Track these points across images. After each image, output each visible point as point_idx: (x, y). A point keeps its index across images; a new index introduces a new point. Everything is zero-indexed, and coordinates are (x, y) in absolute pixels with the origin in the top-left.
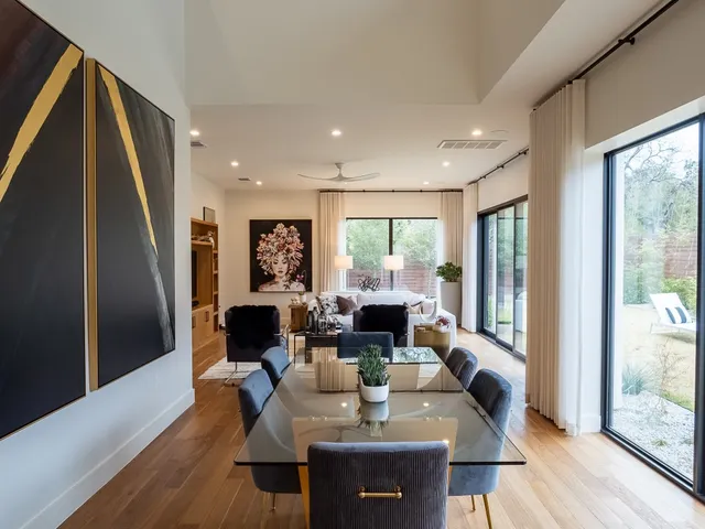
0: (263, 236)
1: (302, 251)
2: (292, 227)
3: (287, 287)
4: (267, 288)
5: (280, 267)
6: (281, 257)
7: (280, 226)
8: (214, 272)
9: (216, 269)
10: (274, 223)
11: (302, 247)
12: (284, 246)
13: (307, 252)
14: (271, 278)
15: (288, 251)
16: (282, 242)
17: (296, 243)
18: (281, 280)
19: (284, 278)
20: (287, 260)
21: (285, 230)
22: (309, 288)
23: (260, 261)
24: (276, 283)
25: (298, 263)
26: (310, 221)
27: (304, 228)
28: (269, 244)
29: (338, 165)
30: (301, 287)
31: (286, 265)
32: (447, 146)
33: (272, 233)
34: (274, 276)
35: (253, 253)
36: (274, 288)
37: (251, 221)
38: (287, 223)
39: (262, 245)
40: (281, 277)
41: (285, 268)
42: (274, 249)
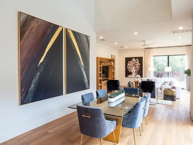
0: (129, 62)
1: (140, 66)
2: (137, 59)
3: (135, 76)
4: (130, 76)
5: (133, 70)
6: (134, 68)
7: (134, 59)
8: (113, 71)
9: (114, 71)
10: (132, 58)
11: (140, 65)
12: (134, 64)
13: (141, 66)
14: (131, 73)
15: (136, 66)
17: (138, 64)
18: (134, 74)
19: (135, 73)
20: (135, 69)
22: (142, 77)
23: (128, 69)
24: (132, 75)
25: (138, 69)
26: (142, 57)
27: (140, 59)
28: (130, 64)
29: (144, 41)
30: (140, 76)
31: (135, 70)
32: (173, 33)
33: (131, 61)
34: (132, 73)
35: (126, 66)
36: (132, 76)
37: (126, 58)
38: (136, 58)
39: (129, 64)
40: (134, 73)
41: (135, 71)
42: (132, 65)
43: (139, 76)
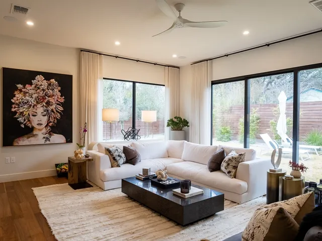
0: (20, 86)
1: (62, 104)
2: (53, 80)
3: (47, 139)
4: (24, 141)
5: (40, 119)
6: (40, 109)
7: (39, 78)
10: (32, 75)
11: (62, 100)
12: (44, 98)
13: (67, 105)
14: (28, 131)
15: (48, 103)
16: (41, 94)
17: (57, 96)
19: (44, 131)
20: (47, 113)
21: (45, 83)
22: (69, 140)
23: (15, 113)
24: (34, 136)
25: (58, 116)
26: (71, 77)
27: (65, 82)
30: (62, 139)
31: (46, 117)
33: (31, 84)
34: (32, 129)
35: (7, 104)
36: (32, 141)
37: (4, 69)
38: (48, 76)
39: (18, 96)
40: (40, 130)
41: (44, 120)
42: (32, 101)
43: (58, 138)
